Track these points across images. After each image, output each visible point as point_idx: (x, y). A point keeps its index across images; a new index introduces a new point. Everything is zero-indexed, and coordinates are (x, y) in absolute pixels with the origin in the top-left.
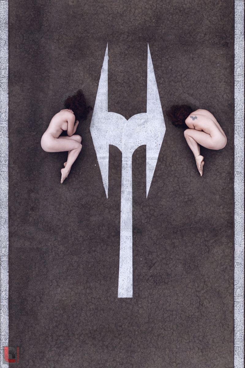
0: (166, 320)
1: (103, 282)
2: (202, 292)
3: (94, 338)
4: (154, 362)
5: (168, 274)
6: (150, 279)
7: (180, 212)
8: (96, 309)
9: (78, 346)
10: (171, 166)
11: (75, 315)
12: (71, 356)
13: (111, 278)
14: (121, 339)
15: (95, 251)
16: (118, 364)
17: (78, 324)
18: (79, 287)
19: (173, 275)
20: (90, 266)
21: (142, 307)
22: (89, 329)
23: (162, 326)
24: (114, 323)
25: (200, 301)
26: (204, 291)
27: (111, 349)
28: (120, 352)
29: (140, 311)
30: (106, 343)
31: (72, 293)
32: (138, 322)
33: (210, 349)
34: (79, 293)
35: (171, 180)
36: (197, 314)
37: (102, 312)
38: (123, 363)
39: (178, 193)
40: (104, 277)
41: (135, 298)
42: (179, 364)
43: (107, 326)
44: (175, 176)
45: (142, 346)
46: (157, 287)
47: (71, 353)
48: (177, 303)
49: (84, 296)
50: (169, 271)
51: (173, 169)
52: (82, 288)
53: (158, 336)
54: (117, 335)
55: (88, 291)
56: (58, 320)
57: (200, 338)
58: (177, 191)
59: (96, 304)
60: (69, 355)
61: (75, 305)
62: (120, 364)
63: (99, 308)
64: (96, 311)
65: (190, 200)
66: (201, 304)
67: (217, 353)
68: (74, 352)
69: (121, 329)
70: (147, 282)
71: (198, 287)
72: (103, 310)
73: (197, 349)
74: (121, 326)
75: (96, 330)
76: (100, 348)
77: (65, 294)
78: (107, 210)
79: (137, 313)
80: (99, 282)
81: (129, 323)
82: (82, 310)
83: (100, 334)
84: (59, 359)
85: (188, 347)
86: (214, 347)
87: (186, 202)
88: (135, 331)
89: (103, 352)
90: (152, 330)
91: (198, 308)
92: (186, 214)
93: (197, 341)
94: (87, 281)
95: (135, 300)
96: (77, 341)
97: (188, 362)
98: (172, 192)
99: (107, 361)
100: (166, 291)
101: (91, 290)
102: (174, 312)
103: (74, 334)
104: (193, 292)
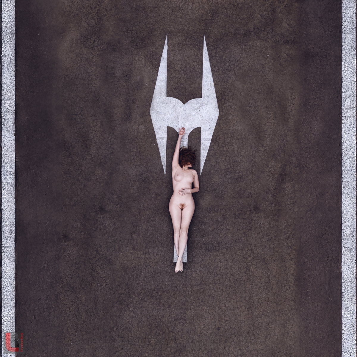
0: (216, 282)
1: (160, 248)
3: (152, 297)
4: (205, 318)
5: (218, 243)
6: (203, 246)
7: (230, 188)
8: (153, 272)
9: (137, 303)
10: (223, 147)
11: (135, 276)
12: (132, 311)
14: (176, 298)
15: (153, 221)
16: (173, 319)
17: (138, 284)
18: (139, 252)
19: (223, 243)
20: (149, 234)
21: (195, 271)
22: (148, 288)
23: (213, 287)
24: (170, 284)
25: (247, 267)
26: (251, 258)
27: (167, 306)
28: (175, 309)
29: (193, 274)
30: (163, 301)
31: (133, 257)
32: (191, 284)
33: (255, 308)
34: (139, 258)
35: (223, 159)
36: (244, 278)
37: (159, 274)
38: (177, 318)
39: (229, 171)
40: (161, 244)
41: (188, 263)
42: (227, 320)
43: (163, 287)
44: (227, 156)
45: (194, 304)
46: (209, 253)
47: (131, 309)
48: (227, 268)
49: (143, 260)
50: (220, 240)
51: (225, 149)
52: (142, 253)
53: (209, 296)
54: (172, 295)
55: (147, 256)
56: (120, 280)
57: (247, 299)
58: (228, 169)
59: (154, 267)
60: (130, 311)
61: (135, 267)
62: (175, 320)
63: (157, 271)
64: (154, 273)
65: (240, 178)
66: (248, 269)
67: (262, 312)
68: (134, 308)
69: (176, 289)
70: (200, 249)
71: (246, 254)
72: (160, 273)
73: (243, 308)
74: (176, 287)
75: (154, 290)
76: (157, 305)
77: (126, 258)
78: (165, 184)
79: (190, 275)
80: (157, 248)
81: (184, 284)
82: (141, 272)
83: (157, 293)
84: (121, 314)
85: (236, 306)
86: (259, 307)
87: (236, 179)
88: (188, 291)
89: (160, 309)
90: (204, 291)
91: (245, 272)
92: (236, 190)
93: (244, 301)
94: (146, 247)
95: (189, 264)
96: (137, 298)
97: (235, 319)
98: (224, 170)
99: (163, 317)
100: (217, 257)
101: (150, 255)
102: (224, 276)
103: (134, 293)
104: (241, 258)
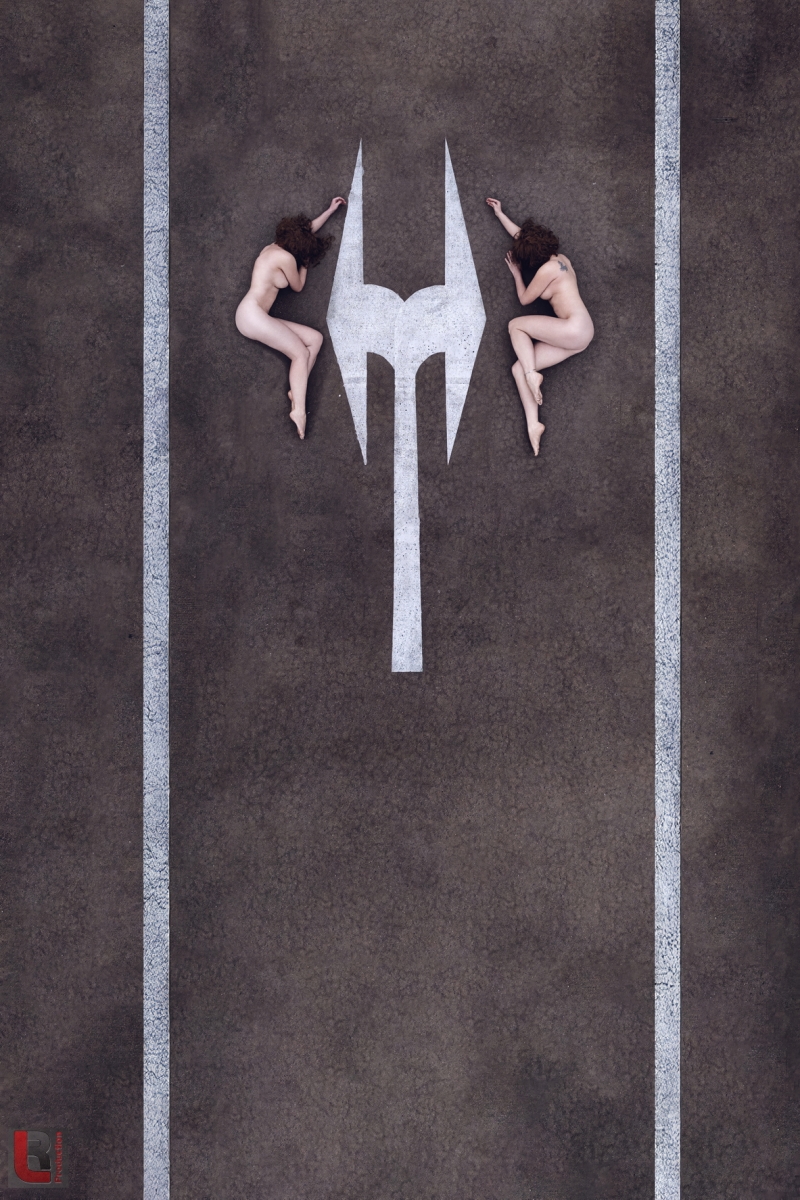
0: (493, 719)
1: (359, 640)
2: (569, 660)
3: (345, 757)
4: (471, 806)
6: (459, 632)
7: (519, 492)
8: (346, 696)
9: (310, 774)
10: (499, 397)
11: (303, 709)
12: (298, 793)
13: (376, 632)
14: (400, 759)
16: (396, 810)
17: (310, 727)
18: (310, 650)
20: (332, 606)
21: (443, 692)
22: (333, 737)
23: (487, 730)
24: (386, 724)
25: (564, 680)
26: (574, 658)
27: (379, 780)
28: (399, 786)
29: (438, 700)
30: (370, 767)
31: (297, 662)
32: (435, 723)
33: (587, 778)
34: (312, 663)
35: (500, 426)
36: (559, 706)
37: (359, 701)
38: (405, 807)
39: (514, 452)
40: (362, 628)
41: (427, 674)
42: (523, 810)
43: (370, 732)
44: (508, 418)
45: (444, 773)
46: (473, 649)
47: (297, 787)
48: (517, 684)
49: (320, 668)
51: (502, 402)
52: (317, 651)
53: (478, 751)
54: (392, 750)
55: (329, 658)
56: (269, 718)
57: (567, 757)
58: (512, 448)
59: (347, 686)
60: (292, 792)
61: (303, 686)
62: (399, 811)
63: (353, 694)
64: (347, 700)
65: (540, 469)
66: (567, 685)
67: (603, 787)
68: (302, 786)
69: (399, 737)
70: (453, 640)
71: (560, 649)
72: (362, 699)
73: (560, 779)
74: (400, 732)
75: (349, 740)
76: (357, 777)
77: (281, 664)
78: (366, 488)
79: (432, 703)
80: (351, 639)
81: (417, 725)
82: (317, 697)
83: (357, 747)
84: (272, 801)
85: (542, 775)
86: (595, 775)
87: (532, 471)
88: (429, 741)
89: (364, 785)
90: (465, 740)
91: (560, 693)
92: (532, 497)
93: (561, 763)
94: (327, 638)
95: (428, 677)
96: (309, 761)
97: (541, 806)
98: (503, 451)
99: (371, 804)
100: (493, 658)
101: (335, 655)
102: (511, 703)
103: (301, 749)
104: (548, 659)
